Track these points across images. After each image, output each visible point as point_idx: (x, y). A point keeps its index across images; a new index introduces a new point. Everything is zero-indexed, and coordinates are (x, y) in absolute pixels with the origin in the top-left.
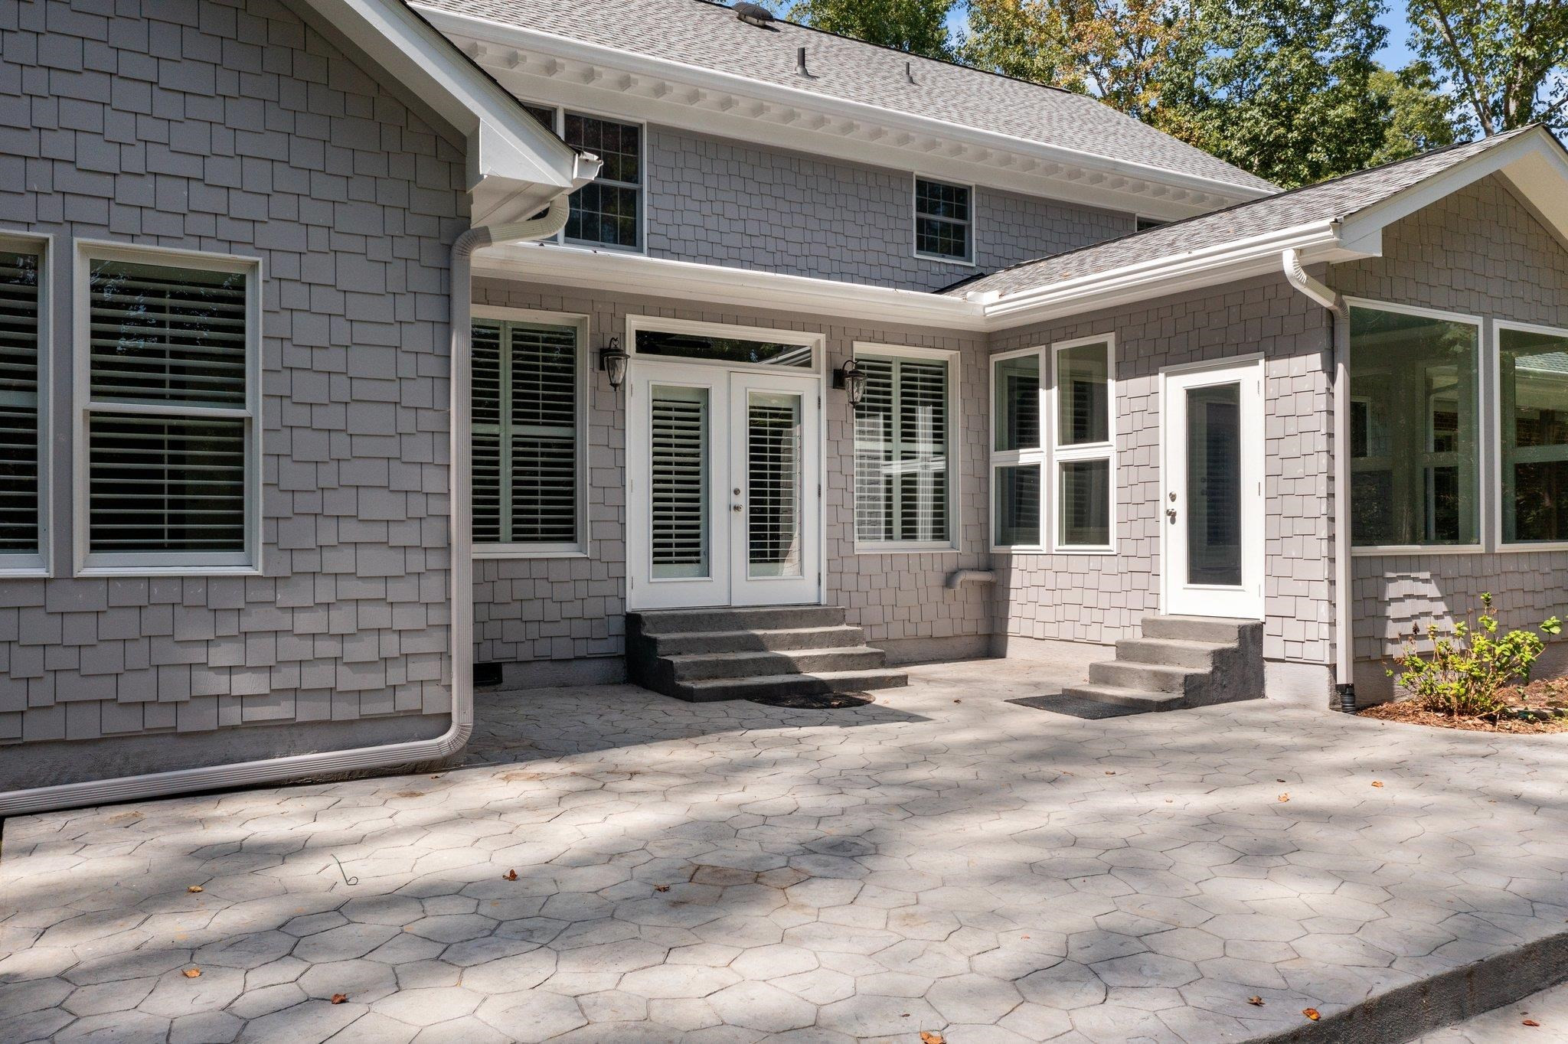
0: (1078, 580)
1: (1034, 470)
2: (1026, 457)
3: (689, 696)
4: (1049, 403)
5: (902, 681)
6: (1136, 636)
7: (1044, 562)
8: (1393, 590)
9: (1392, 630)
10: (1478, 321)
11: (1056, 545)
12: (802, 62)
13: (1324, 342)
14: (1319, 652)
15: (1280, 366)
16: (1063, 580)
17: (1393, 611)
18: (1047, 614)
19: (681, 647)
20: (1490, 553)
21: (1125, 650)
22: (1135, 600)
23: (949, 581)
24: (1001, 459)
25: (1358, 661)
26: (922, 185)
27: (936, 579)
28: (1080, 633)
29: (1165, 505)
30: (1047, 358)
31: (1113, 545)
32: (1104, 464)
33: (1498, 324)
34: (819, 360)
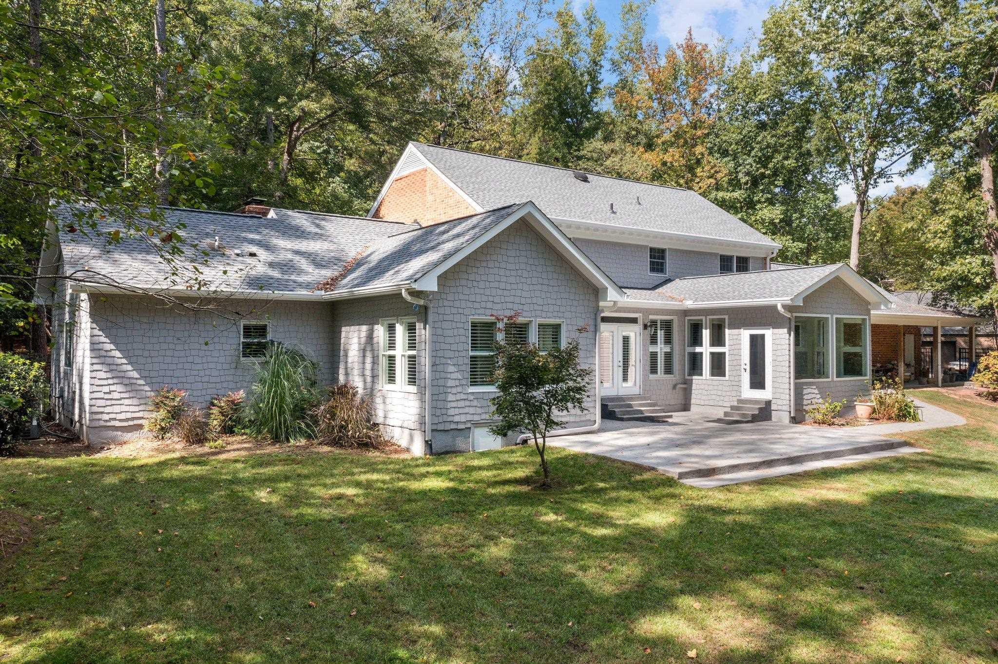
0: (716, 387)
1: (701, 354)
2: (698, 349)
3: (622, 420)
4: (706, 334)
5: (671, 417)
6: (735, 404)
7: (704, 382)
8: (805, 392)
9: (805, 402)
10: (829, 316)
11: (708, 377)
12: (612, 208)
13: (788, 325)
14: (786, 408)
15: (776, 331)
16: (711, 388)
17: (805, 397)
18: (704, 398)
19: (616, 407)
20: (833, 381)
21: (732, 407)
22: (734, 394)
23: (674, 387)
24: (690, 350)
25: (796, 410)
26: (652, 250)
27: (670, 387)
28: (716, 403)
29: (743, 366)
30: (706, 320)
31: (727, 378)
32: (724, 353)
33: (835, 316)
34: (640, 321)
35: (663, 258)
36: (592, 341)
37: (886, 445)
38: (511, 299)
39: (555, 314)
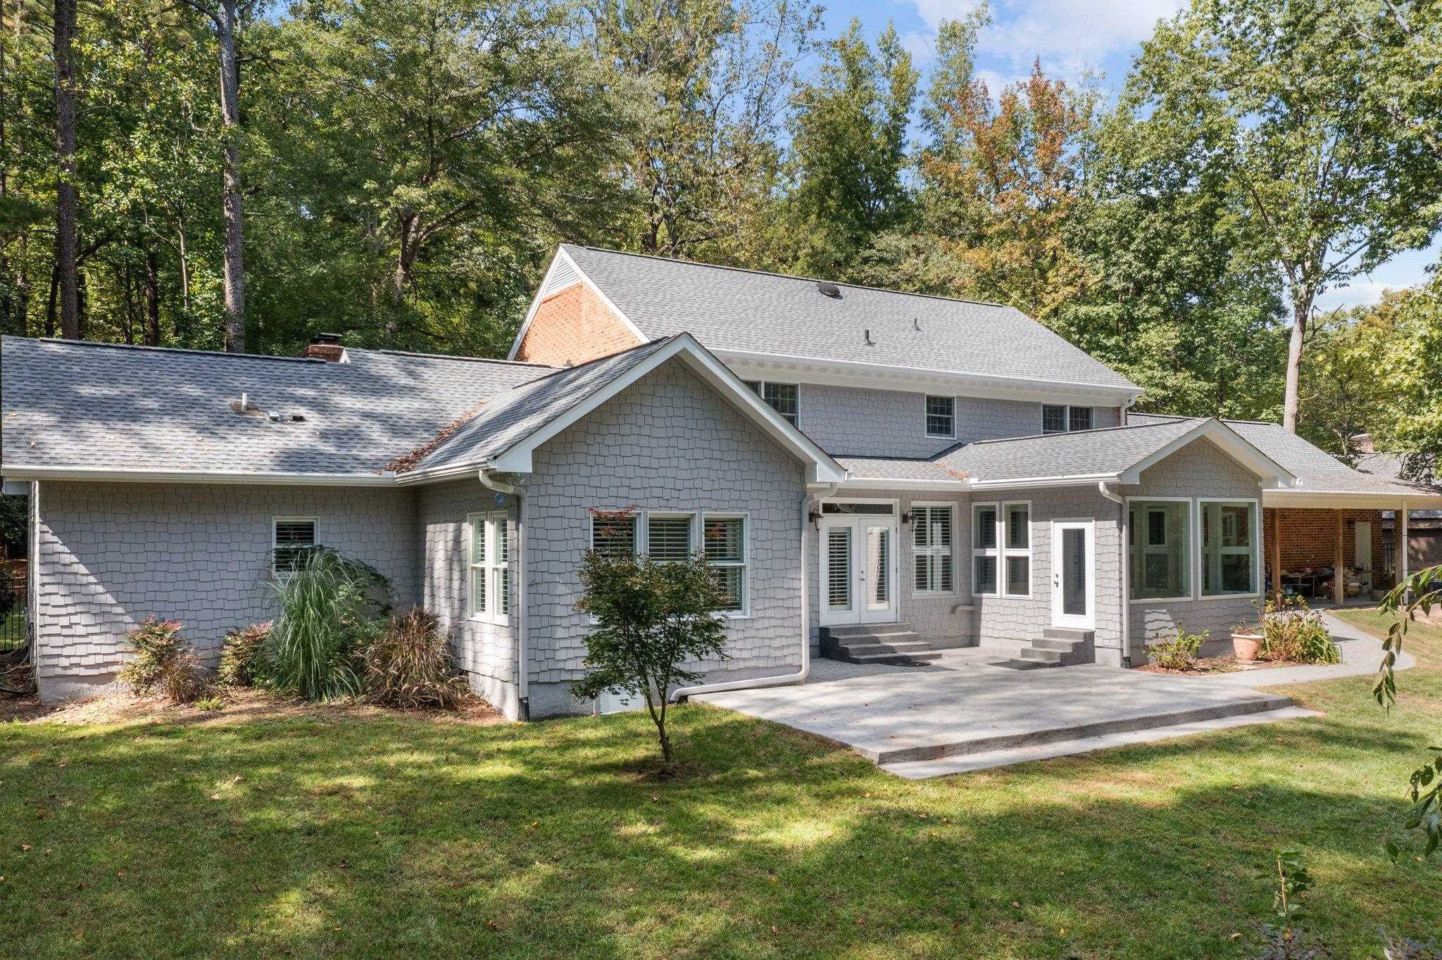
0: (1014, 611)
1: (994, 559)
2: (989, 552)
3: (857, 662)
4: (1001, 528)
5: (939, 656)
6: (1041, 637)
7: (999, 602)
8: (1148, 618)
9: (1149, 634)
10: (1190, 500)
11: (1004, 595)
12: (867, 337)
13: (1118, 516)
14: (1116, 643)
15: (1101, 524)
16: (1008, 611)
17: (1148, 626)
18: (999, 626)
19: (852, 641)
20: (1196, 601)
21: (1036, 643)
22: (1041, 620)
23: (953, 610)
24: (977, 552)
25: (1132, 648)
26: (929, 399)
27: (947, 610)
28: (1016, 636)
29: (1053, 579)
30: (1001, 508)
31: (1031, 596)
32: (1026, 559)
33: (1200, 500)
34: (896, 510)
35: (949, 412)
36: (795, 544)
37: (1254, 705)
38: (660, 482)
39: (733, 504)
